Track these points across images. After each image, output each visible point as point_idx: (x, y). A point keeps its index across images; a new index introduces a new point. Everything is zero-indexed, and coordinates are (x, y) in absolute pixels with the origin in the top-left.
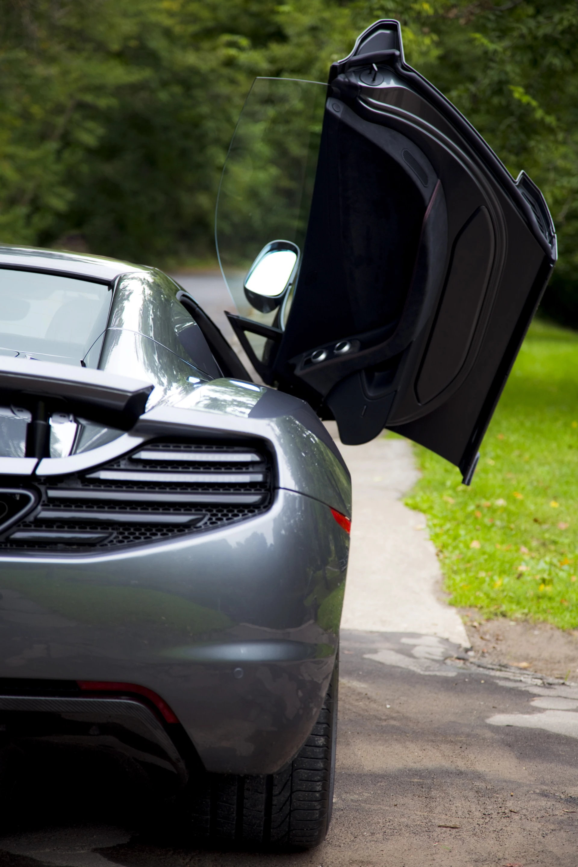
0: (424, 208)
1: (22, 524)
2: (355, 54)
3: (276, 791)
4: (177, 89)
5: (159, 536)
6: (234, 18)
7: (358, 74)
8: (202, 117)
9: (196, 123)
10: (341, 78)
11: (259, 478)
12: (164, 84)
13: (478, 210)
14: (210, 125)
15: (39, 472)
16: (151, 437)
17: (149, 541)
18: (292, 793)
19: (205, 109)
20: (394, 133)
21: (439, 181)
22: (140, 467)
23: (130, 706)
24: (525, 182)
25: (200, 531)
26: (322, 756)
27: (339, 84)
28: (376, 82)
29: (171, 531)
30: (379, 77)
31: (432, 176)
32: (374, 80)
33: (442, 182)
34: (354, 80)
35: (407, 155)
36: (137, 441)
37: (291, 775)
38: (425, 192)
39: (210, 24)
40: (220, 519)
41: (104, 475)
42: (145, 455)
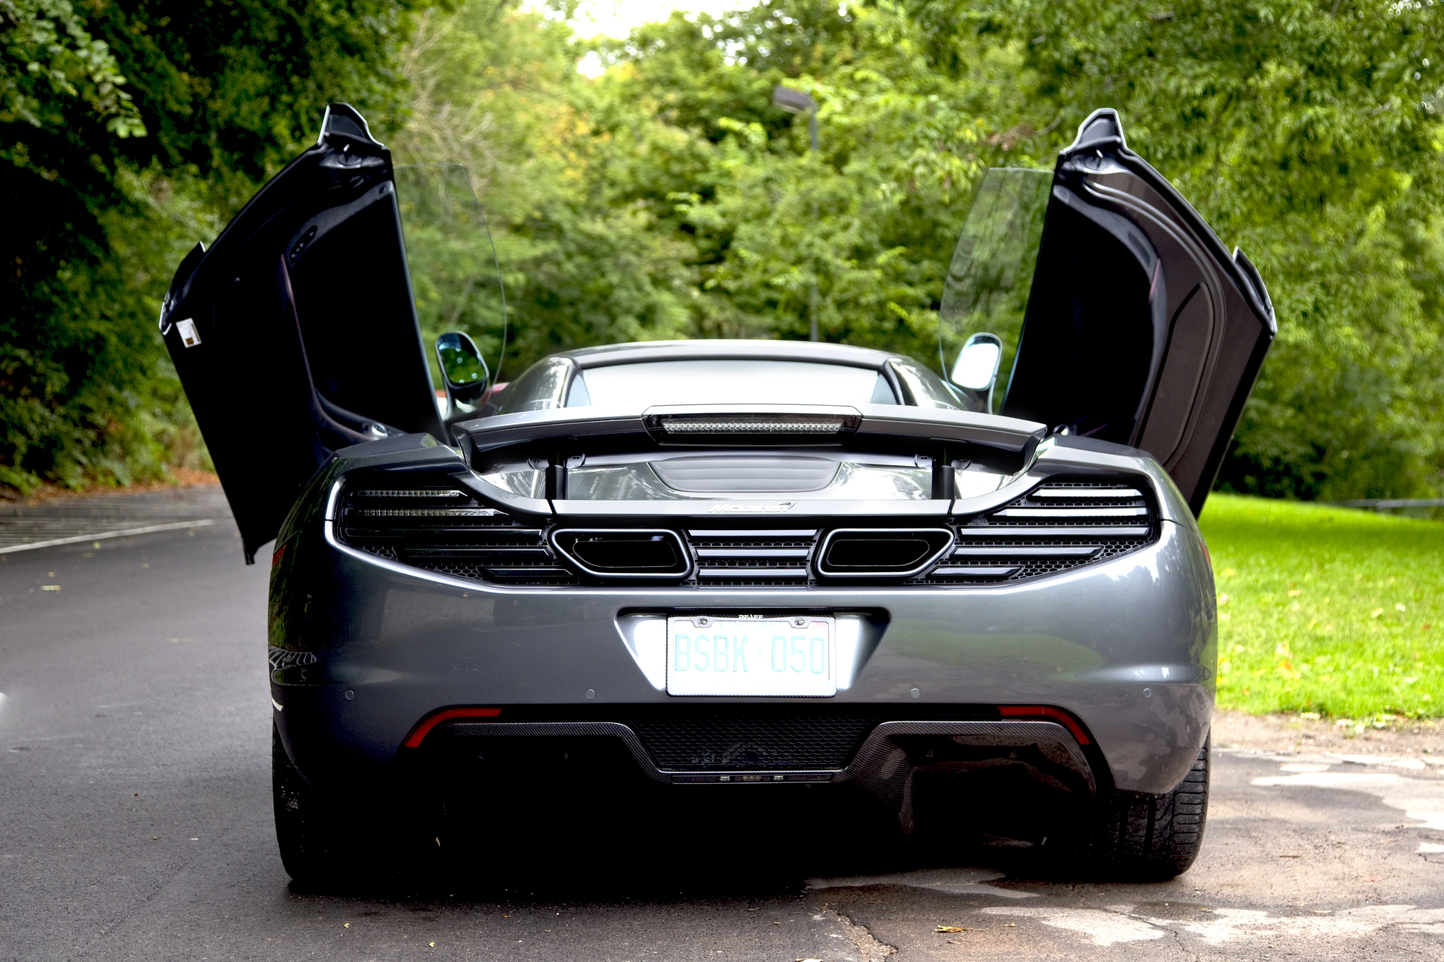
0: (1148, 286)
1: (942, 562)
2: (1080, 142)
3: (1158, 815)
4: (581, 260)
5: (1063, 568)
6: (654, 181)
7: (1083, 161)
8: (611, 287)
9: (604, 295)
10: (1067, 166)
11: (1143, 511)
12: (569, 256)
13: (1198, 287)
14: (621, 295)
15: (955, 511)
16: (1047, 476)
17: (1054, 572)
18: (1173, 816)
19: (614, 278)
20: (1117, 216)
21: (1159, 262)
22: (1039, 505)
23: (1050, 728)
24: (1240, 259)
25: (1098, 561)
26: (1201, 779)
27: (1065, 172)
28: (1101, 167)
29: (1074, 563)
30: (1103, 164)
31: (1153, 256)
32: (1098, 166)
33: (1162, 265)
34: (1080, 167)
35: (1131, 236)
36: (1037, 480)
37: (1173, 800)
38: (1149, 270)
39: (629, 188)
40: (1115, 551)
41: (1010, 513)
42: (1043, 493)
